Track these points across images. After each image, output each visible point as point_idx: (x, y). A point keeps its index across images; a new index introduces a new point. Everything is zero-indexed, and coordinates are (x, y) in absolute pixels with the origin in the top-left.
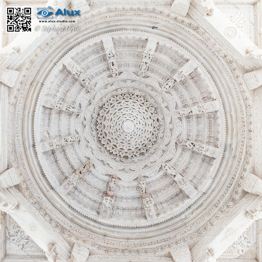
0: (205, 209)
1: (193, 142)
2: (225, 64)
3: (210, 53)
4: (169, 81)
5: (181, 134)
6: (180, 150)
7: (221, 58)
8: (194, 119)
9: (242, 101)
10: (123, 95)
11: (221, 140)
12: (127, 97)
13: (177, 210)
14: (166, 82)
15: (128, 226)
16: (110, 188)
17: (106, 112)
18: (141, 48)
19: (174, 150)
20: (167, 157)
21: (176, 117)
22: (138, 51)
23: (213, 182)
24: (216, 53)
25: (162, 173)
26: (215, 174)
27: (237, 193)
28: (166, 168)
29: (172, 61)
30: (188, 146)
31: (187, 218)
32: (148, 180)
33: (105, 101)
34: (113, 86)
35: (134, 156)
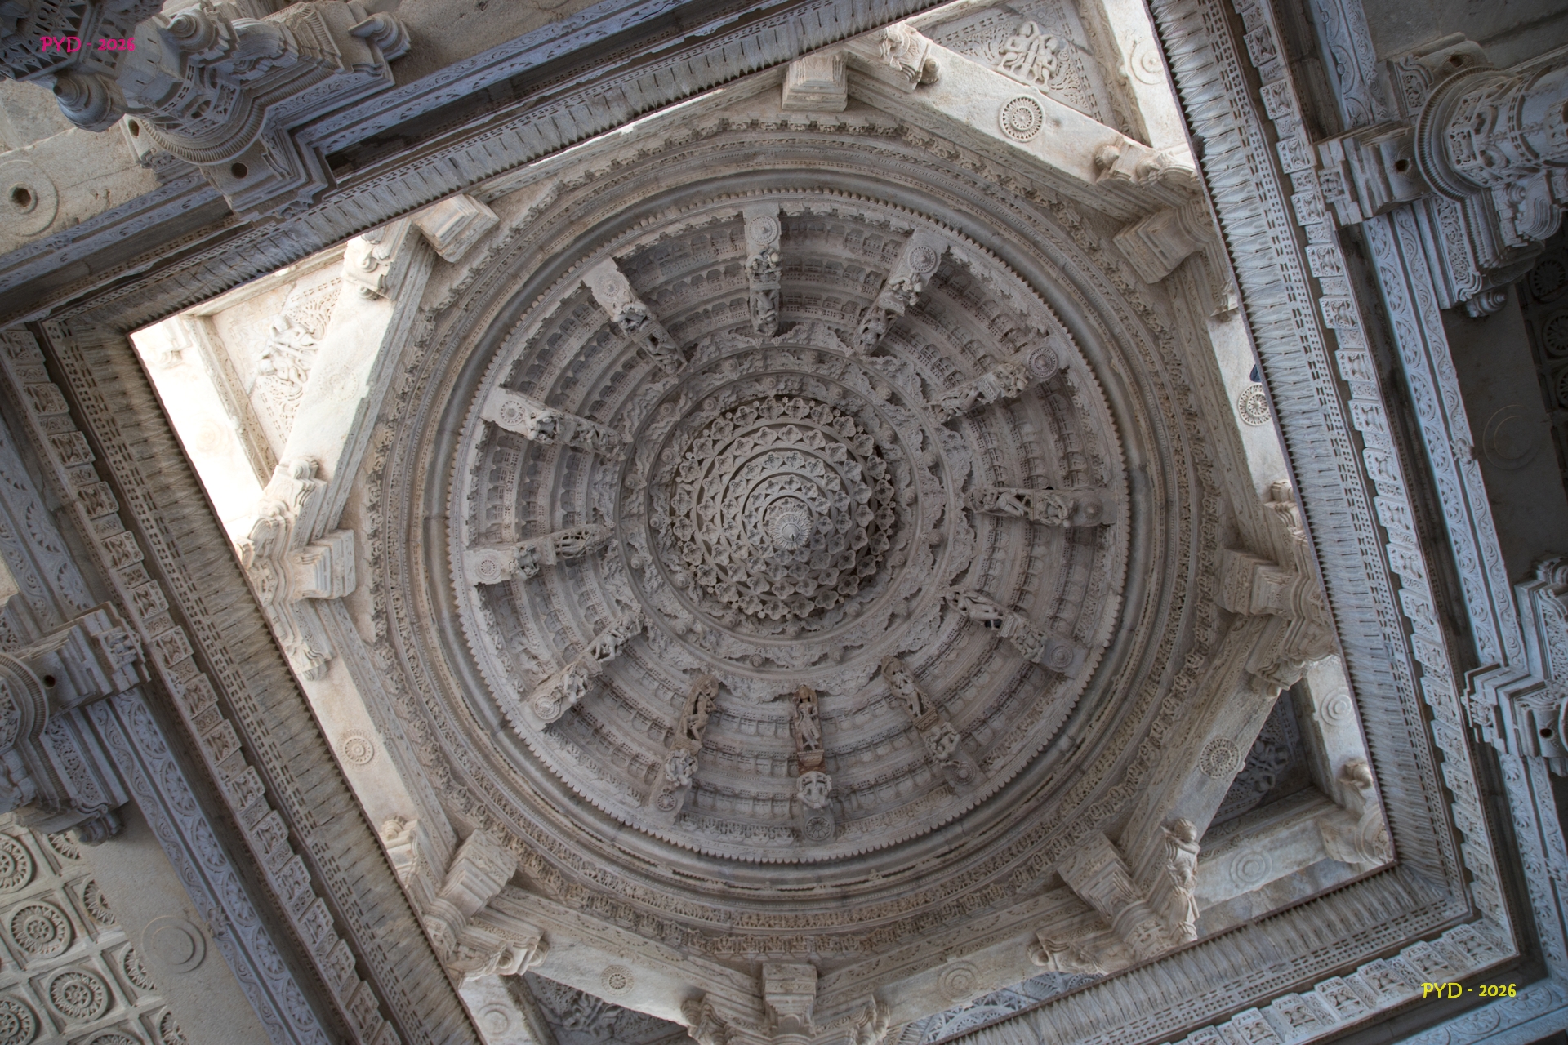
0: (1125, 698)
1: (1021, 492)
2: (1038, 216)
5: (970, 474)
6: (985, 528)
8: (999, 413)
9: (1135, 321)
10: (730, 415)
11: (1107, 460)
12: (745, 416)
13: (1041, 729)
14: (859, 322)
15: (906, 838)
16: (805, 740)
17: (695, 496)
18: (729, 247)
19: (968, 532)
20: (949, 564)
21: (937, 424)
22: (725, 261)
23: (1123, 605)
24: (995, 189)
25: (952, 622)
26: (1123, 576)
27: (1205, 624)
28: (961, 605)
30: (1008, 508)
31: (1078, 741)
32: (916, 661)
33: (678, 460)
34: (682, 401)
35: (842, 600)
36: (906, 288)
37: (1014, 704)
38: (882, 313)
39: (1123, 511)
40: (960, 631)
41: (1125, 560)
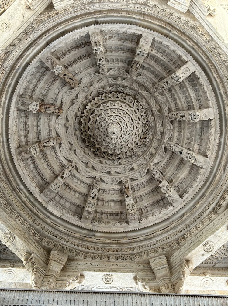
0: (31, 210)
1: (96, 196)
2: (177, 237)
3: (188, 221)
4: (161, 174)
5: (104, 182)
6: (89, 181)
7: (182, 233)
8: (120, 198)
9: (138, 251)
10: (147, 123)
11: (99, 226)
12: (145, 127)
13: (28, 181)
14: (159, 170)
16: (48, 108)
17: (130, 104)
18: (197, 148)
19: (89, 176)
20: (81, 166)
21: (122, 179)
22: (194, 145)
23: (57, 217)
24: (188, 229)
25: (65, 162)
26: (66, 220)
27: (48, 243)
28: (70, 167)
29: (181, 179)
30: (93, 191)
31: (21, 191)
32: (57, 147)
33: (141, 103)
34: (158, 112)
35: (82, 132)
36: (168, 191)
37: (35, 173)
38: (161, 180)
39: (83, 225)
40: (62, 164)
41: (70, 222)
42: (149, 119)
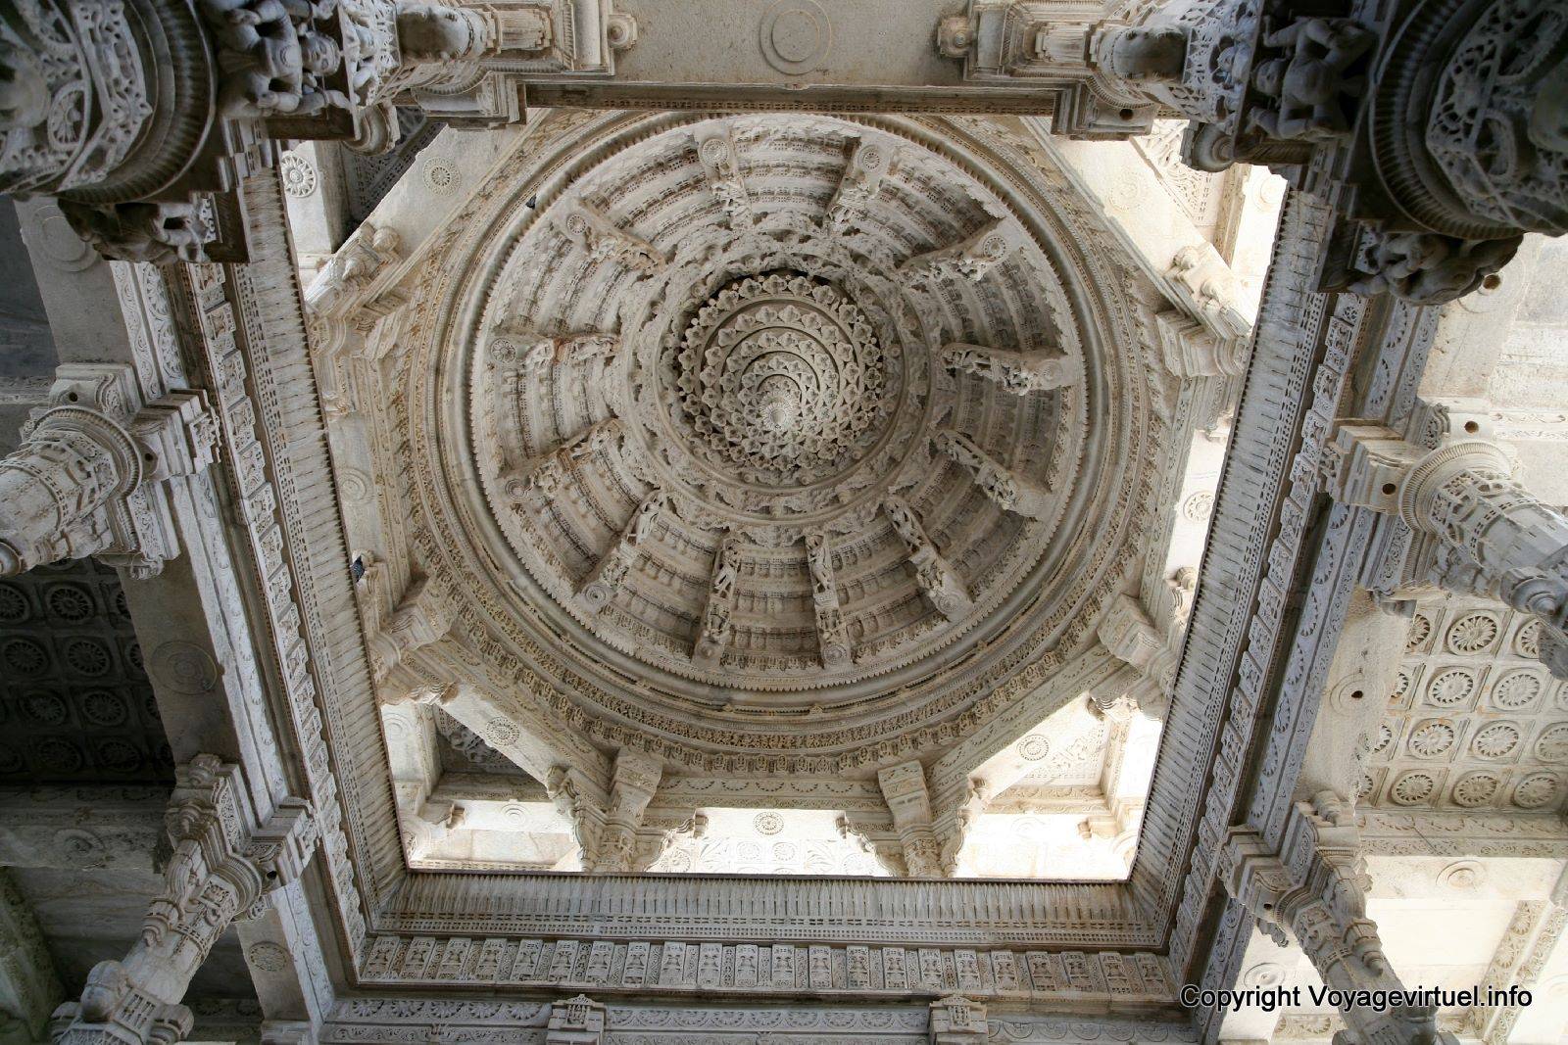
1: (732, 588)
2: (953, 710)
3: (987, 667)
4: (917, 524)
5: (754, 543)
6: (708, 541)
7: (968, 701)
8: (800, 589)
9: (849, 745)
10: (879, 365)
11: (742, 672)
12: (872, 376)
14: (913, 509)
17: (826, 310)
18: (1024, 458)
19: (708, 524)
20: (684, 497)
21: (806, 531)
22: (1015, 446)
23: (625, 655)
24: (985, 691)
25: (637, 490)
26: (649, 661)
27: (608, 734)
28: (652, 505)
29: (975, 542)
31: (521, 592)
33: (860, 304)
35: (682, 394)
36: (935, 583)
37: (556, 532)
38: (917, 542)
39: (700, 676)
40: (627, 494)
41: (661, 666)
42: (885, 353)
